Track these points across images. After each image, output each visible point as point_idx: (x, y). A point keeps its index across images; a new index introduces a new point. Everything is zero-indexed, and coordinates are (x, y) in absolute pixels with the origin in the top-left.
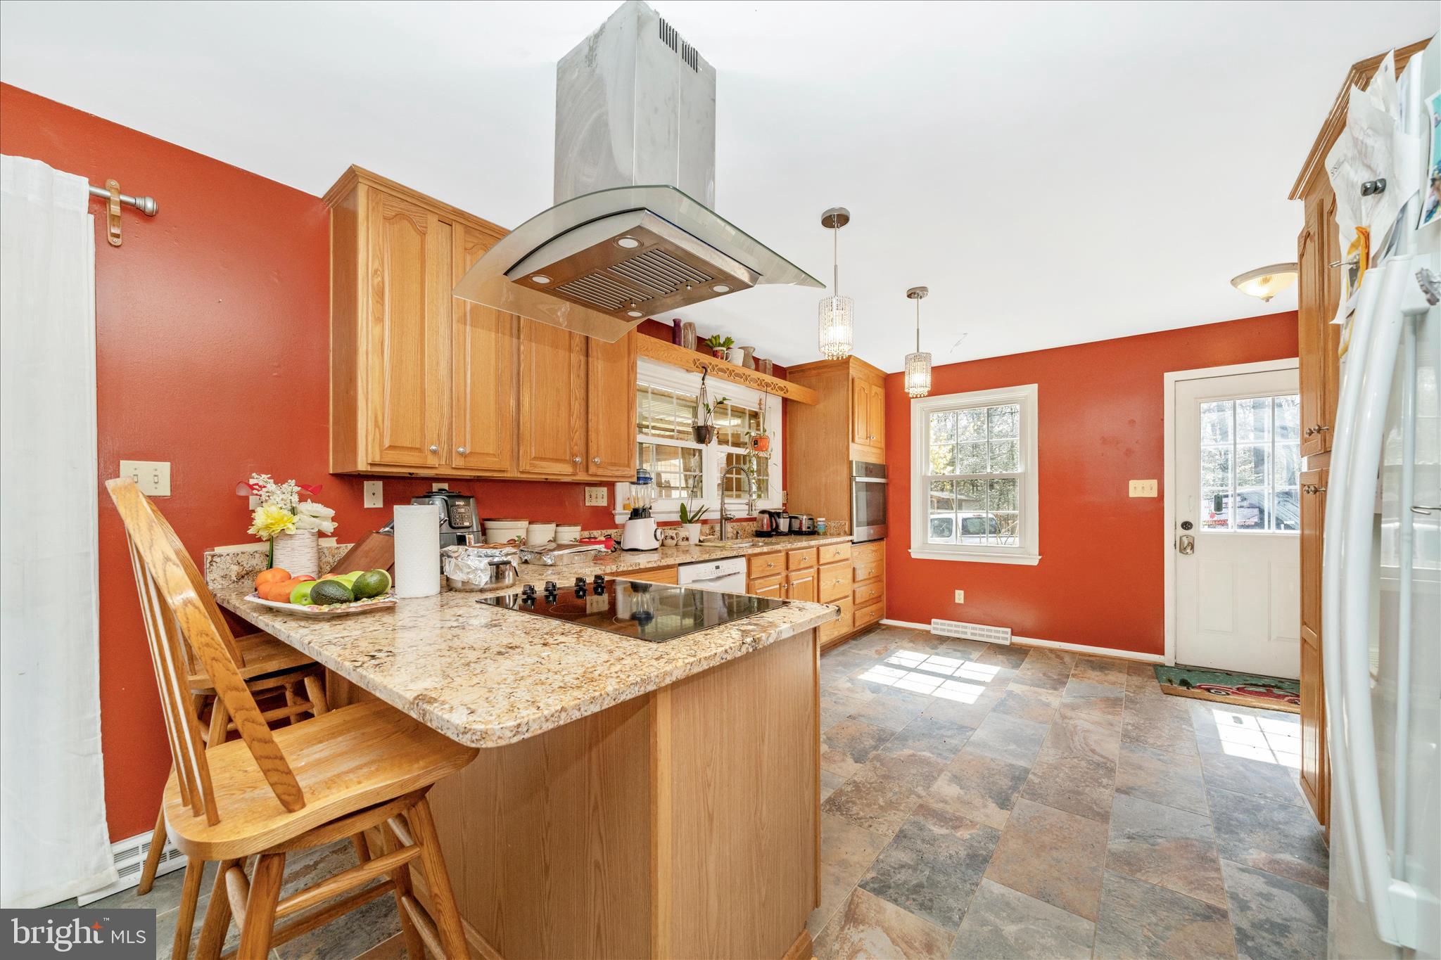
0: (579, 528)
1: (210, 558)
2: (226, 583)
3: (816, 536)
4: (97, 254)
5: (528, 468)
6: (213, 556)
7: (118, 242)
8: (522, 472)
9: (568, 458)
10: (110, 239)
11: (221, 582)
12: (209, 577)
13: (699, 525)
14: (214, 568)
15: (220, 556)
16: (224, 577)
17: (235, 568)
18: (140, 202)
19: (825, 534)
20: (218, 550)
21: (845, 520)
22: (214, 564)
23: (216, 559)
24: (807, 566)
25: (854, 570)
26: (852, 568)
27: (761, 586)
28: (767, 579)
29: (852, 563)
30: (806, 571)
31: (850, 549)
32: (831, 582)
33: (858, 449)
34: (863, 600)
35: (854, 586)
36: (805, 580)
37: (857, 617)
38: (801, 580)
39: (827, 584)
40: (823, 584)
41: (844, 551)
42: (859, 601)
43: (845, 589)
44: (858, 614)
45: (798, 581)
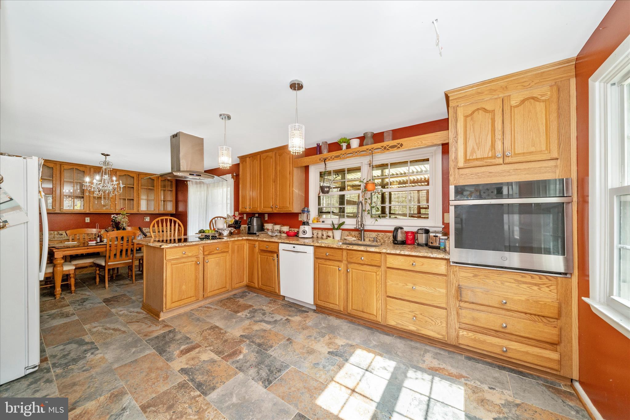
0: (288, 227)
5: (262, 210)
9: (271, 206)
13: (341, 231)
24: (369, 264)
25: (459, 289)
26: (454, 285)
27: (322, 263)
28: (328, 261)
29: (455, 282)
30: (368, 267)
31: (445, 266)
32: (404, 284)
33: (466, 173)
34: (482, 325)
35: (459, 304)
36: (365, 272)
37: (465, 335)
38: (362, 271)
39: (397, 284)
40: (391, 283)
41: (442, 268)
42: (472, 323)
43: (438, 300)
44: (468, 334)
45: (357, 271)
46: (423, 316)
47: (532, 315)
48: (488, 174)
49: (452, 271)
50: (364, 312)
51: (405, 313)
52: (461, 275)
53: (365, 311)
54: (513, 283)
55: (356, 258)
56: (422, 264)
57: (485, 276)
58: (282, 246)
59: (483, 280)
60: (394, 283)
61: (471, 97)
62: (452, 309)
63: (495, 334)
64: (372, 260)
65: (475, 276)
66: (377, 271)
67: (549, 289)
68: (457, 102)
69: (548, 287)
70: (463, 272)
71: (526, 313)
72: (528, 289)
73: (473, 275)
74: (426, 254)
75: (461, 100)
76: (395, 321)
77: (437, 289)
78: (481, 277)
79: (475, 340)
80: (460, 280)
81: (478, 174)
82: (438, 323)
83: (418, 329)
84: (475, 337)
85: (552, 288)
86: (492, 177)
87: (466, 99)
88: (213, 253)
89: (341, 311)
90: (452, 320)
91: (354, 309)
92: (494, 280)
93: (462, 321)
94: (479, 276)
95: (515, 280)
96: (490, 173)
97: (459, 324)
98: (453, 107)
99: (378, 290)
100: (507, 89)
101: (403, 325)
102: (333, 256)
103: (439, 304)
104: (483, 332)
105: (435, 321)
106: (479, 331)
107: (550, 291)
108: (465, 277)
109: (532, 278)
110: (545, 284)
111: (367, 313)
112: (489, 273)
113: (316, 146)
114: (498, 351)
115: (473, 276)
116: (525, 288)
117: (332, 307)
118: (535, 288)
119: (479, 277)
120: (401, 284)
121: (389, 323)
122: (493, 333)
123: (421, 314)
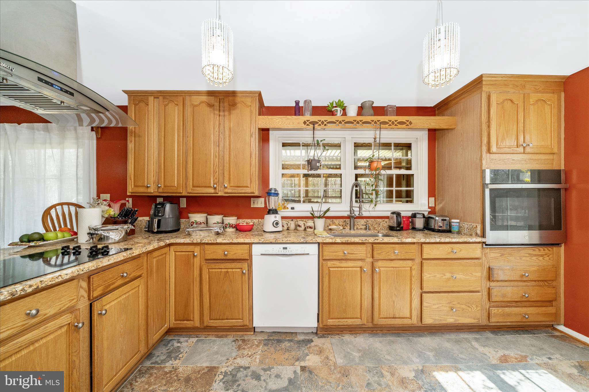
0: (236, 218)
3: (449, 234)
8: (188, 193)
9: (212, 185)
19: (459, 233)
21: (478, 223)
24: (403, 258)
25: (490, 270)
26: (486, 267)
27: (336, 266)
28: (344, 262)
29: (486, 263)
30: (401, 262)
31: (480, 250)
32: (442, 275)
33: (495, 158)
34: (509, 300)
35: (489, 284)
36: (397, 269)
37: (496, 313)
38: (393, 269)
39: (435, 276)
40: (428, 276)
41: (477, 251)
42: (501, 299)
43: (474, 285)
44: (498, 311)
45: (387, 269)
46: (461, 304)
47: (539, 282)
48: (512, 161)
49: (484, 254)
50: (396, 318)
51: (442, 306)
52: (491, 256)
53: (397, 316)
54: (527, 257)
55: (386, 253)
56: (460, 250)
57: (509, 254)
58: (256, 249)
59: (507, 258)
60: (432, 276)
61: (500, 87)
62: (483, 291)
63: (515, 305)
64: (406, 253)
65: (502, 255)
66: (413, 265)
67: (549, 258)
68: (489, 88)
69: (548, 256)
70: (493, 253)
71: (535, 281)
72: (537, 260)
73: (500, 254)
74: (466, 239)
75: (493, 87)
76: (432, 318)
77: (473, 274)
78: (506, 255)
79: (503, 315)
80: (491, 261)
81: (505, 161)
82: (474, 308)
83: (456, 320)
84: (504, 312)
85: (550, 256)
86: (514, 164)
87: (497, 87)
88: (112, 287)
89: (364, 325)
90: (483, 301)
91: (383, 318)
92: (515, 257)
93: (494, 300)
94: (505, 254)
95: (529, 254)
96: (513, 160)
97: (490, 304)
98: (485, 92)
99: (414, 288)
100: (525, 87)
101: (441, 320)
102: (353, 254)
103: (475, 288)
104: (507, 305)
105: (471, 307)
106: (504, 305)
107: (549, 259)
108: (495, 258)
109: (539, 251)
110: (547, 254)
111: (400, 318)
112: (512, 251)
113: (294, 105)
114: (519, 319)
115: (501, 256)
116: (535, 259)
117: (351, 324)
118: (541, 258)
119: (504, 256)
120: (438, 276)
121: (426, 323)
122: (514, 304)
123: (459, 303)
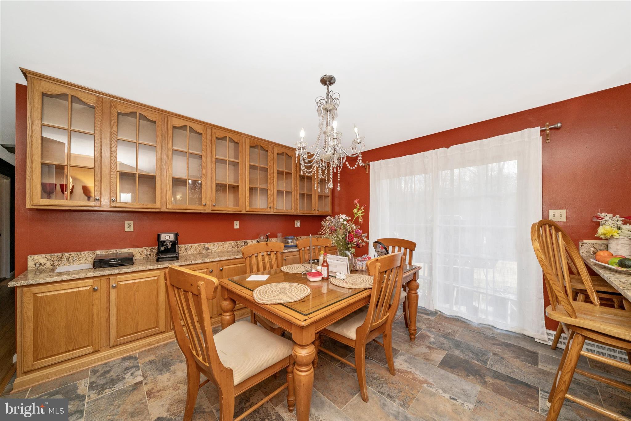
1: (581, 244)
2: (588, 254)
4: (543, 148)
6: (582, 244)
7: (548, 141)
10: (546, 141)
11: (586, 254)
12: (581, 251)
14: (583, 248)
15: (586, 244)
16: (587, 252)
17: (592, 249)
18: (556, 126)
20: (585, 241)
22: (583, 246)
23: (583, 245)
